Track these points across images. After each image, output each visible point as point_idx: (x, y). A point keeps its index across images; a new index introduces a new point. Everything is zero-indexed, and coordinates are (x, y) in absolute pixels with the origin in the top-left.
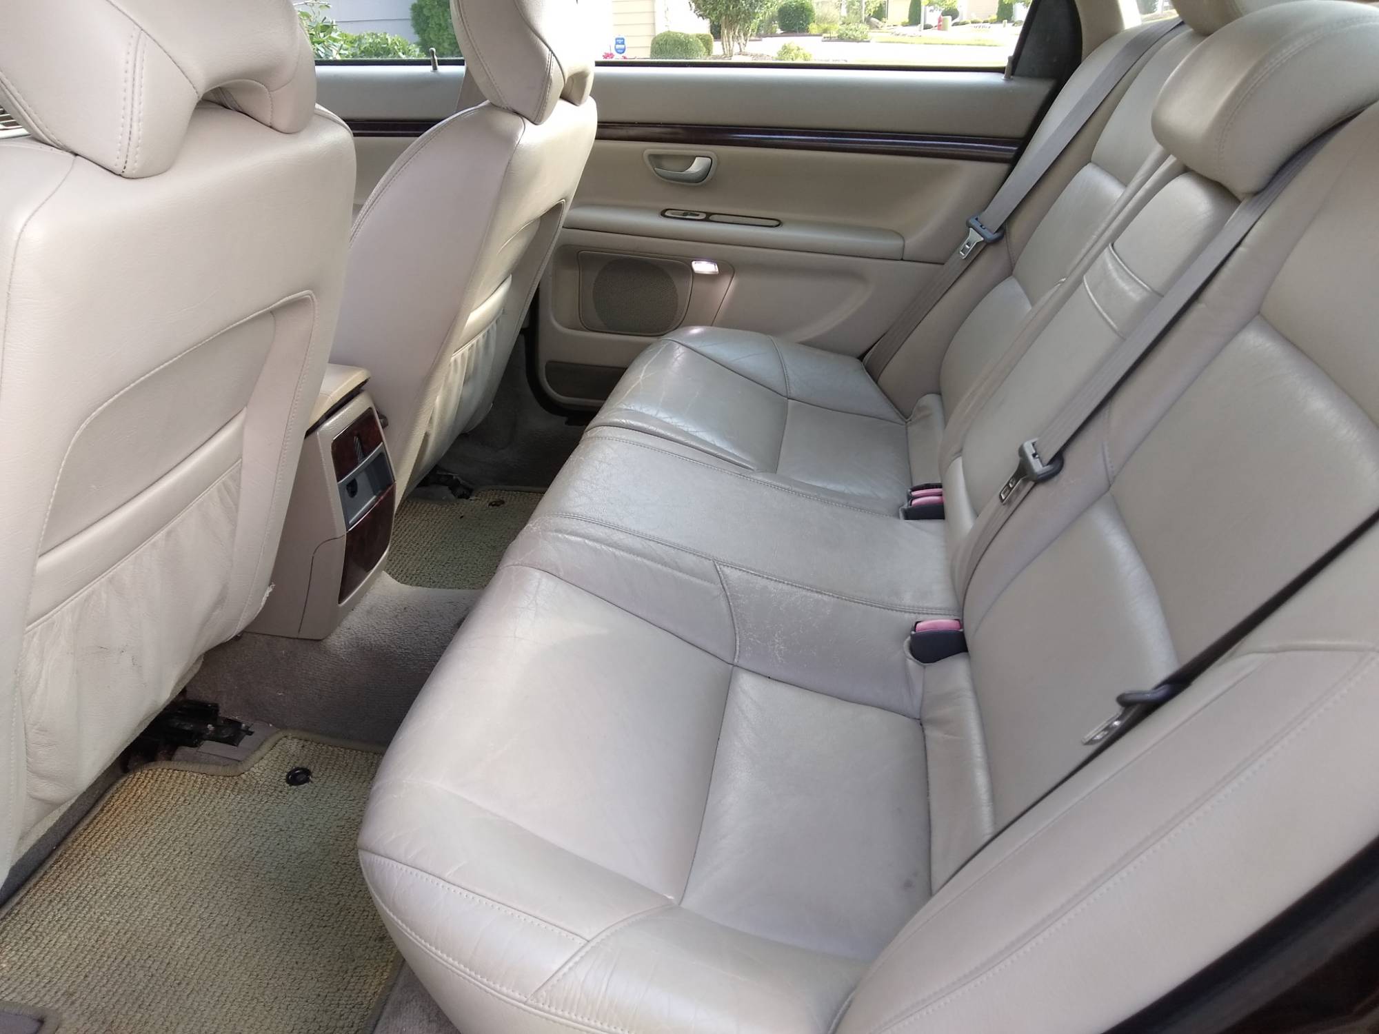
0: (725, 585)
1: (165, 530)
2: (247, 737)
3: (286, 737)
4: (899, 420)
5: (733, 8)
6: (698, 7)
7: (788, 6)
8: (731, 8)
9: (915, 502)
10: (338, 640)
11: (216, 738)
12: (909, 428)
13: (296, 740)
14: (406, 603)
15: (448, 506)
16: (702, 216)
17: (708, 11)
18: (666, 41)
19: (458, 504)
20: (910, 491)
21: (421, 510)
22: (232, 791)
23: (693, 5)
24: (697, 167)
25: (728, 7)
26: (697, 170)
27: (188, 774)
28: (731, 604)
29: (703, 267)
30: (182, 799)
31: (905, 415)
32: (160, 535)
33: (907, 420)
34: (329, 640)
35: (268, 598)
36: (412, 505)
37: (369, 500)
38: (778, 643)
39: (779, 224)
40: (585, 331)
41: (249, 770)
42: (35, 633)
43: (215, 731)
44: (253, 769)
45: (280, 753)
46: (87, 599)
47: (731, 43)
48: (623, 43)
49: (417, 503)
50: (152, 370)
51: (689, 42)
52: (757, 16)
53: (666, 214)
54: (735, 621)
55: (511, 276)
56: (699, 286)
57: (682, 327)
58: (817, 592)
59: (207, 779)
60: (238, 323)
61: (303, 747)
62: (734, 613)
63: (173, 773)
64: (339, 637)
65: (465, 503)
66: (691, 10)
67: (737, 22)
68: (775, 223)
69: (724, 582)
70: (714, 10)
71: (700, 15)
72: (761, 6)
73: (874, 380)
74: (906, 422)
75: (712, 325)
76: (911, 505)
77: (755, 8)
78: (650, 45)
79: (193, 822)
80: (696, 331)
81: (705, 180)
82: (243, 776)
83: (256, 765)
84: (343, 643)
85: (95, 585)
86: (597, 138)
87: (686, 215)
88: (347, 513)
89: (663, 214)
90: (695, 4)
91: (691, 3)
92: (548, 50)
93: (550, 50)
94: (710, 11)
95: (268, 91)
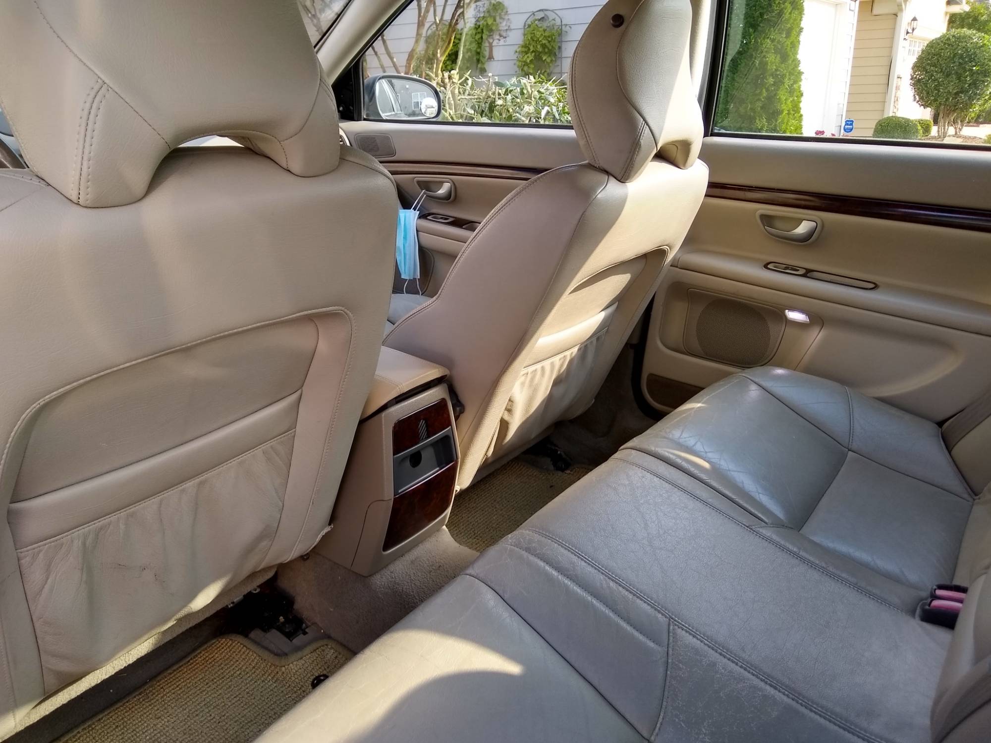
0: (670, 650)
1: (197, 480)
2: (302, 636)
3: (327, 645)
4: (966, 496)
5: (952, 100)
6: (921, 98)
8: (950, 100)
9: (936, 603)
10: (381, 580)
11: (280, 630)
12: (975, 507)
13: (332, 651)
14: (443, 562)
15: (545, 475)
16: (802, 272)
17: (929, 102)
18: (888, 123)
19: (553, 474)
20: (935, 587)
21: (525, 473)
22: (273, 678)
23: (917, 97)
24: (803, 228)
25: (947, 99)
26: (803, 232)
27: (251, 653)
28: (669, 672)
29: (795, 316)
30: (238, 673)
31: (975, 493)
32: (191, 484)
33: (975, 497)
34: (373, 578)
35: (323, 536)
36: (520, 467)
37: (432, 470)
38: (705, 734)
39: (876, 287)
40: (687, 355)
41: (289, 665)
42: (40, 551)
43: (283, 623)
44: (291, 665)
45: (317, 657)
46: (101, 529)
47: (947, 127)
48: (851, 124)
49: (524, 466)
50: (122, 364)
51: (908, 125)
52: (973, 107)
53: (769, 266)
54: (666, 693)
55: (617, 303)
56: (790, 331)
57: (768, 365)
58: (771, 686)
59: (261, 661)
60: (236, 330)
61: (336, 657)
62: (668, 684)
63: (243, 648)
64: (382, 578)
65: (559, 475)
66: (915, 100)
67: (954, 111)
68: (872, 286)
69: (671, 646)
70: (935, 101)
71: (922, 105)
72: (978, 98)
73: (947, 448)
74: (974, 500)
75: (794, 370)
76: (929, 605)
77: (973, 100)
78: (874, 127)
79: (235, 695)
80: (780, 371)
81: (809, 241)
82: (283, 668)
83: (295, 663)
84: (383, 583)
85: (113, 518)
86: (706, 196)
87: (789, 269)
88: (398, 482)
89: (766, 266)
90: (919, 96)
91: (916, 95)
92: (642, 120)
93: (644, 120)
94: (931, 102)
95: (278, 141)
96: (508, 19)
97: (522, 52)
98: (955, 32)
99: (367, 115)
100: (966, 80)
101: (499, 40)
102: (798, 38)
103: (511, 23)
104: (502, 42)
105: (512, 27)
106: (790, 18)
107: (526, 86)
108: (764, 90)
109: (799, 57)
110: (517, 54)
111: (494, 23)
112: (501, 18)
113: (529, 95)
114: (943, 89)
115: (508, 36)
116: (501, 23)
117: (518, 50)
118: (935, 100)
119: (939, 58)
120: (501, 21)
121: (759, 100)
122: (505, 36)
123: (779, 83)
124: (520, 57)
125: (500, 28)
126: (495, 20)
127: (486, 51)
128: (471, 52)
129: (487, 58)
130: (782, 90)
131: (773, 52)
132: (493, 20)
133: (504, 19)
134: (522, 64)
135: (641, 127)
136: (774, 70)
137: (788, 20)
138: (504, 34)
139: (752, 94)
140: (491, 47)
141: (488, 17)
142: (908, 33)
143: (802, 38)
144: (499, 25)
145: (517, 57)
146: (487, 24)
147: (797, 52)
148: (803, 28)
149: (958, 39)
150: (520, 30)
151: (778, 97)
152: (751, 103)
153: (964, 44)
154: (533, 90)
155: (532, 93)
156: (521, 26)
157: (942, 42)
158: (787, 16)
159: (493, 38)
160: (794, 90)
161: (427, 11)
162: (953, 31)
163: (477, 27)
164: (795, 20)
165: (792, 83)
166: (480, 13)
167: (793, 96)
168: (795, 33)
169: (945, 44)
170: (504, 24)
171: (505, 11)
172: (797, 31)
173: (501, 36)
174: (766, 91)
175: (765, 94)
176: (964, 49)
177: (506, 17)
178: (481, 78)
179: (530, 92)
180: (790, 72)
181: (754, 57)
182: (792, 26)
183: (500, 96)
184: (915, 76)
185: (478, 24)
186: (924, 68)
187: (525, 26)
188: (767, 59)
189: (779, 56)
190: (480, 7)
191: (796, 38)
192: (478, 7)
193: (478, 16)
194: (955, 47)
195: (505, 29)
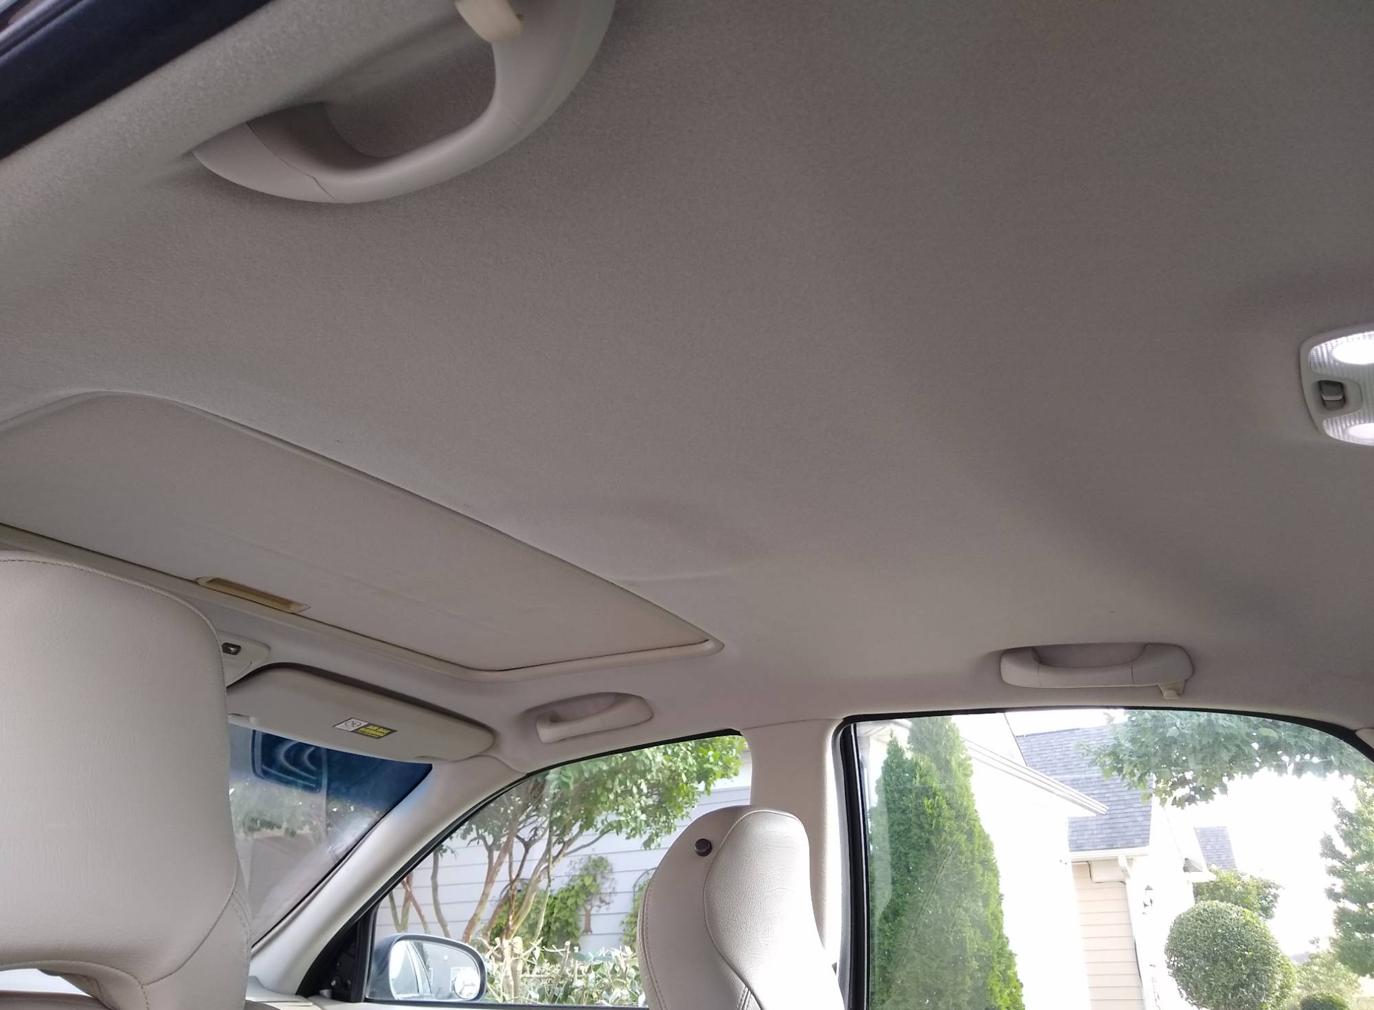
5: (1232, 997)
6: (1190, 995)
7: (1311, 999)
8: (1230, 997)
17: (1202, 999)
23: (1183, 992)
25: (1225, 996)
66: (1182, 997)
71: (1194, 1004)
72: (1267, 995)
77: (1260, 997)
90: (1186, 991)
91: (1181, 990)
92: (744, 986)
93: (747, 985)
94: (1204, 1001)
95: (140, 983)
96: (613, 879)
97: (631, 922)
98: (1204, 905)
99: (372, 994)
100: (1242, 969)
101: (600, 907)
102: (999, 908)
103: (616, 884)
104: (604, 909)
105: (618, 889)
106: (983, 881)
107: (618, 961)
108: (968, 978)
109: (1006, 932)
110: (624, 926)
111: (594, 883)
112: (603, 877)
113: (622, 973)
114: (1214, 981)
115: (613, 902)
116: (603, 883)
117: (625, 921)
118: (1211, 998)
119: (1196, 939)
120: (603, 881)
121: (963, 991)
122: (607, 902)
123: (987, 967)
124: (628, 930)
125: (602, 891)
126: (595, 880)
127: (580, 921)
128: (560, 923)
129: (582, 930)
130: (992, 977)
131: (970, 925)
132: (592, 878)
133: (607, 879)
134: (630, 940)
135: (743, 996)
136: (976, 950)
137: (982, 883)
138: (607, 899)
139: (952, 983)
140: (588, 916)
141: (586, 876)
142: (1145, 905)
143: (1005, 906)
144: (601, 886)
145: (624, 930)
146: (584, 885)
147: (1002, 926)
148: (1003, 895)
149: (1211, 913)
150: (629, 894)
151: (989, 988)
152: (953, 995)
153: (1222, 921)
154: (628, 965)
155: (626, 970)
156: (629, 888)
157: (1193, 917)
158: (979, 879)
159: (591, 904)
160: (1010, 978)
161: (500, 863)
162: (1203, 904)
163: (570, 888)
164: (990, 883)
165: (1004, 968)
166: (574, 870)
167: (1009, 987)
168: (994, 900)
169: (1197, 920)
170: (607, 885)
171: (609, 868)
172: (997, 898)
173: (602, 901)
174: (971, 979)
175: (969, 983)
176: (1224, 928)
177: (611, 876)
178: (555, 948)
179: (624, 969)
180: (998, 953)
181: (945, 931)
182: (989, 892)
183: (581, 976)
184: (1171, 963)
185: (572, 884)
186: (1181, 952)
187: (635, 886)
188: (964, 934)
189: (978, 930)
190: (576, 863)
191: (997, 907)
192: (573, 863)
193: (573, 874)
194: (1211, 924)
195: (608, 892)
